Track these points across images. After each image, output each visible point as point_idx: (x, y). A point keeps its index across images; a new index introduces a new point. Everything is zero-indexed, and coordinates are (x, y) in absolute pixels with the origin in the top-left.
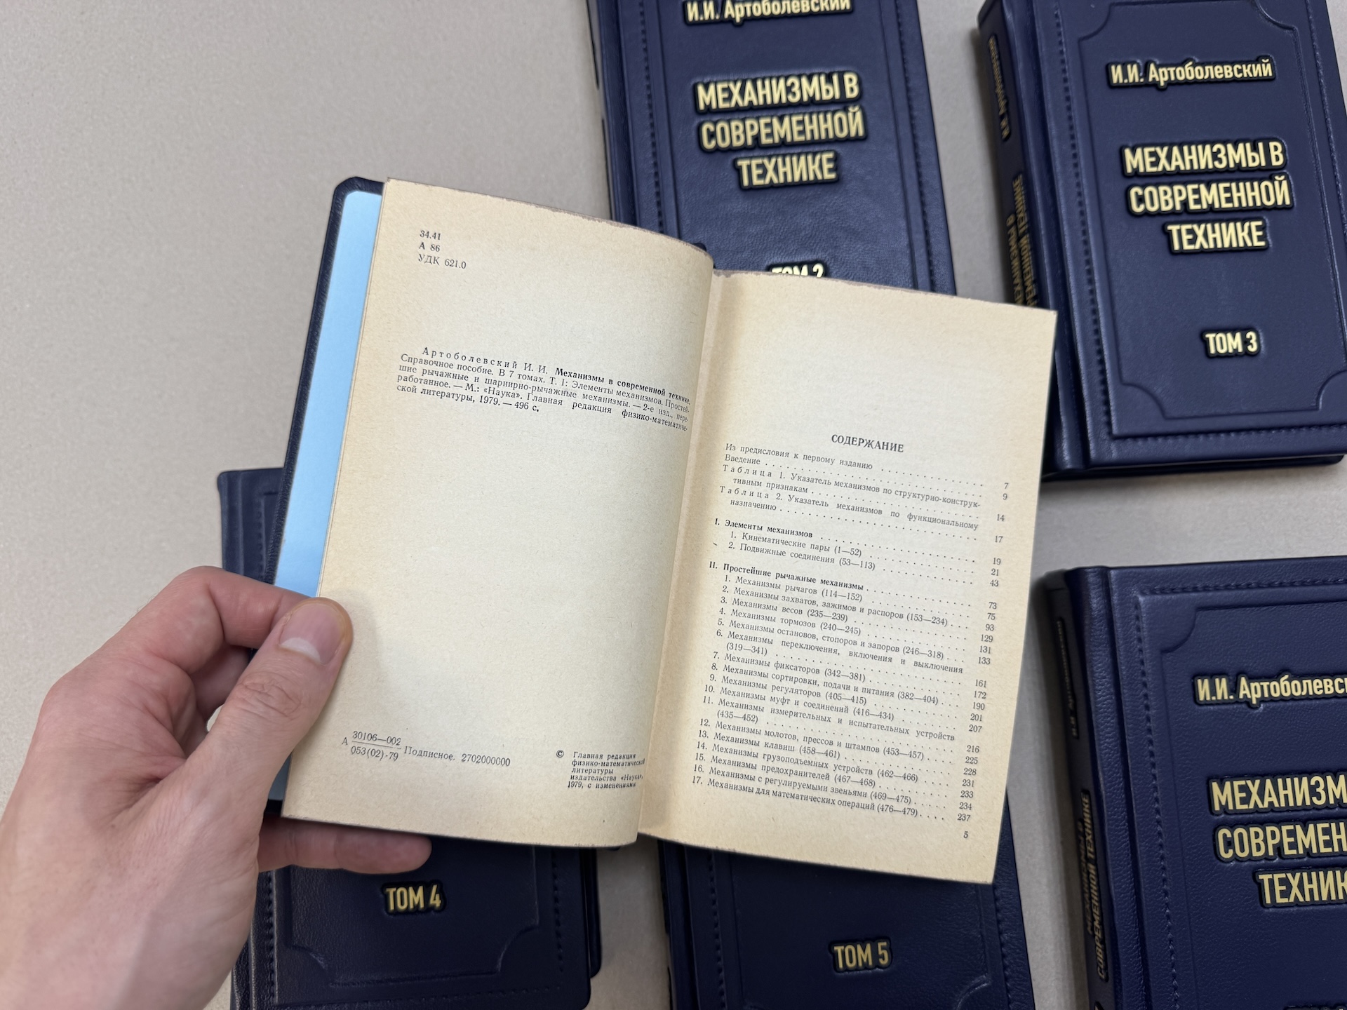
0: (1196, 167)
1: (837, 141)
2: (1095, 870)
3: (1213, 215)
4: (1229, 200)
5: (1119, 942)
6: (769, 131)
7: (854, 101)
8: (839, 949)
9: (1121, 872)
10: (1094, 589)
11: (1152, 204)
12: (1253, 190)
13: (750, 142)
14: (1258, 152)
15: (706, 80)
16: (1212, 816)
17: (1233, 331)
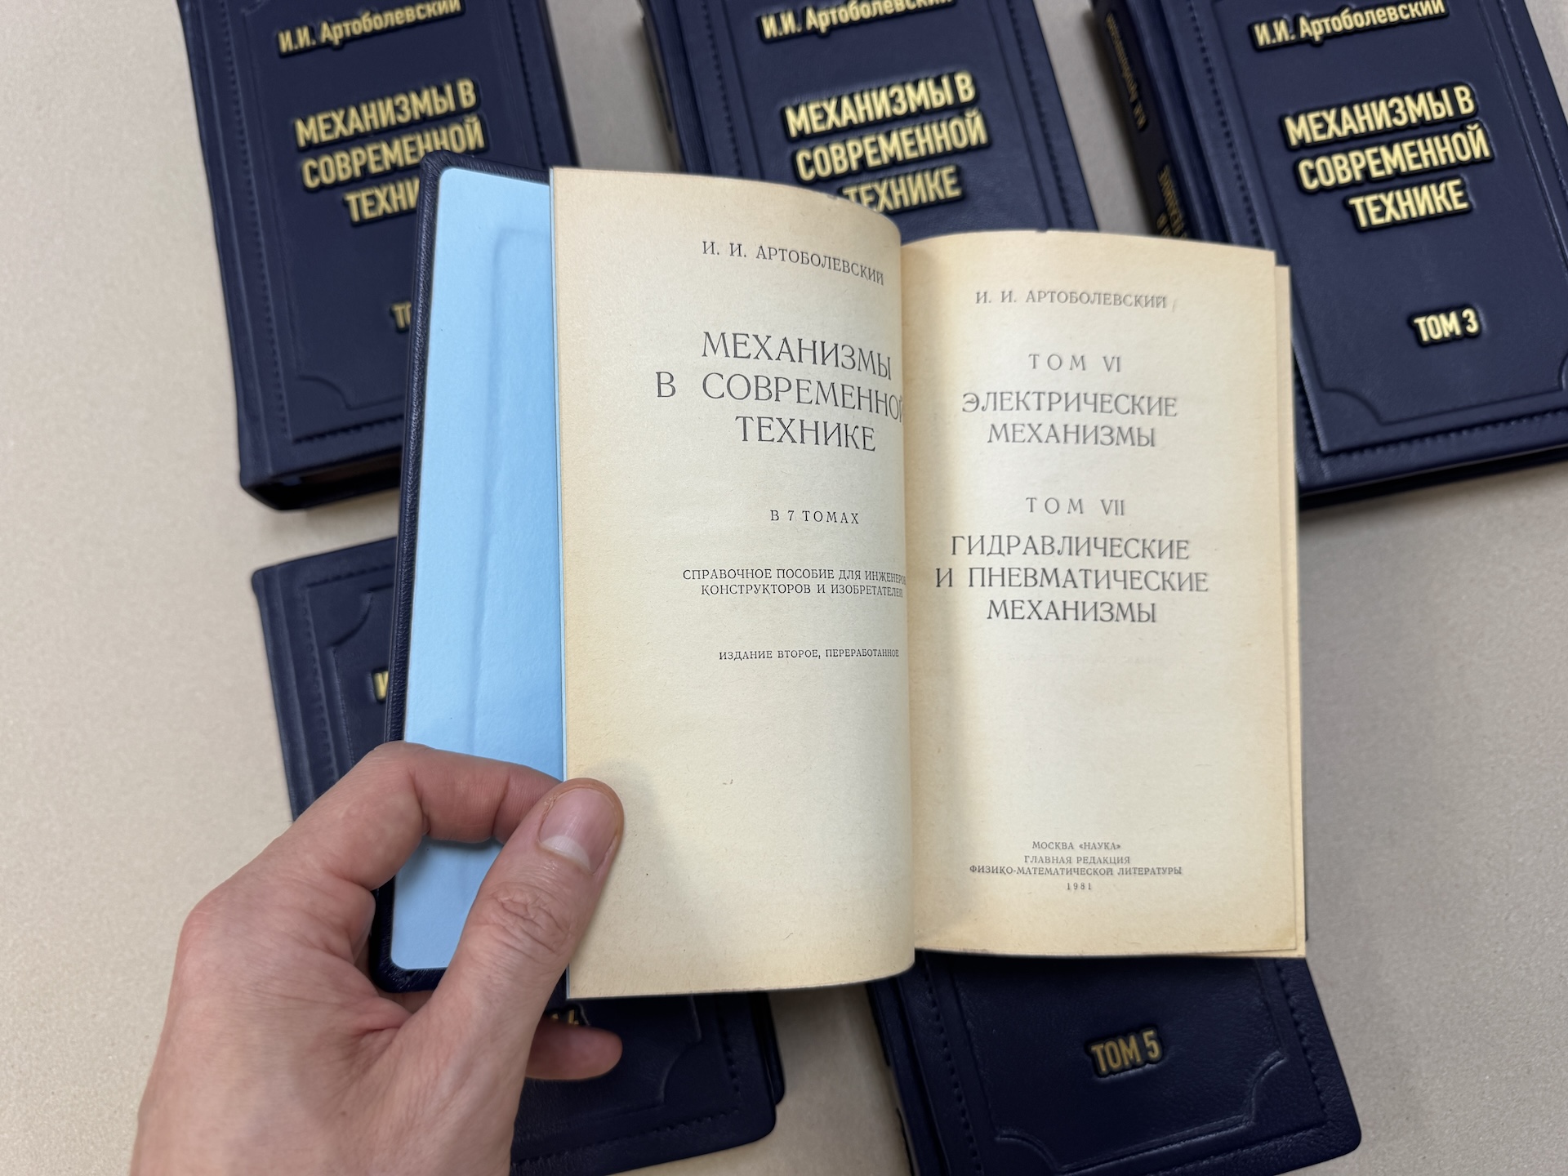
0: (1372, 128)
11: (1328, 178)
12: (1443, 145)
13: (855, 166)
14: (1443, 102)
15: (795, 102)
17: (1446, 312)
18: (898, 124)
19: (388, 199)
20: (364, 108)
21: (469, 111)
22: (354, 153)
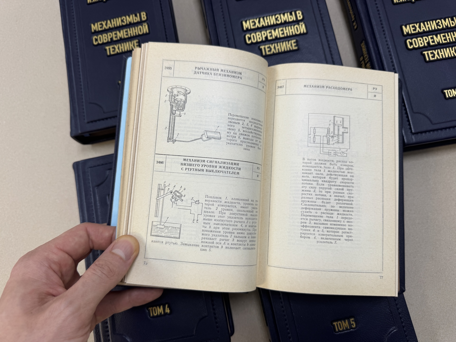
0: (431, 29)
3: (440, 46)
4: (445, 40)
6: (270, 34)
7: (301, 21)
11: (416, 45)
12: (454, 35)
13: (264, 39)
14: (454, 21)
15: (246, 19)
18: (278, 27)
19: (118, 48)
20: (112, 20)
21: (144, 22)
22: (109, 34)
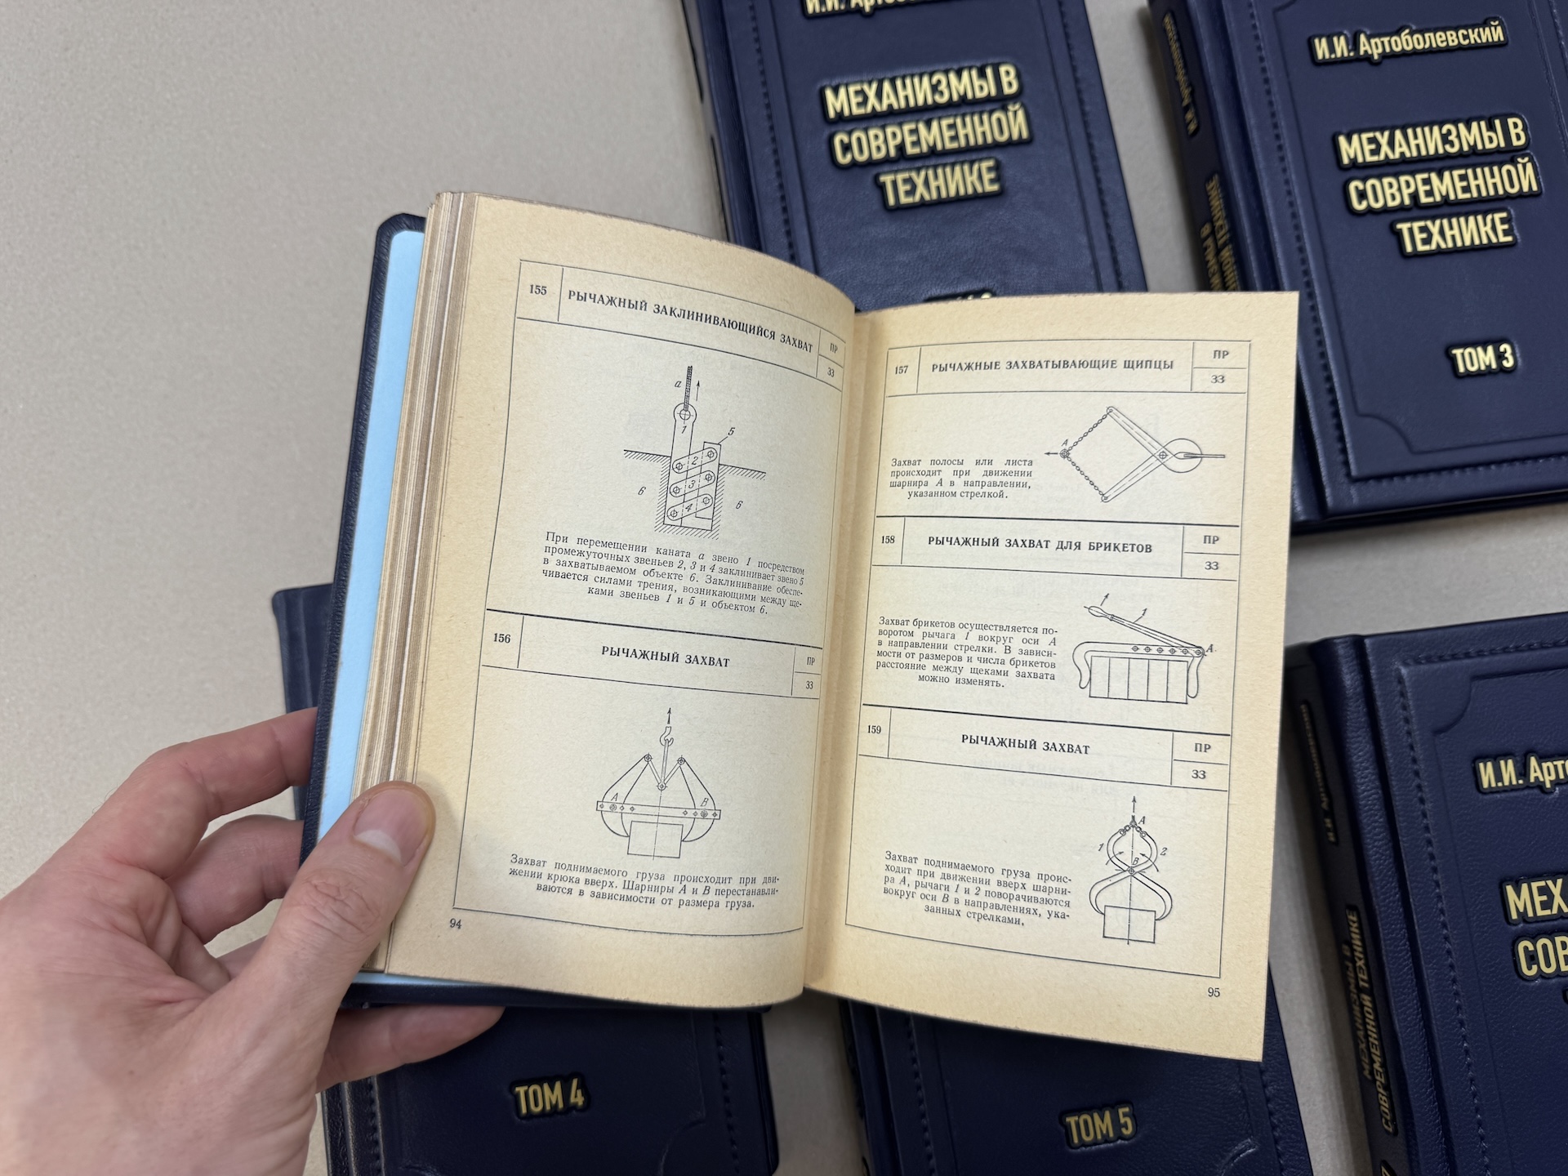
0: (1424, 153)
1: (997, 145)
2: (1370, 1002)
3: (1449, 208)
4: (1466, 189)
5: (1410, 1086)
6: (914, 138)
7: (1013, 98)
8: (1072, 1120)
9: (1406, 1002)
10: (1347, 662)
11: (1377, 200)
12: (1493, 176)
13: (893, 153)
14: (1495, 132)
15: (834, 83)
16: (1509, 926)
17: (1484, 346)
18: (940, 113)
